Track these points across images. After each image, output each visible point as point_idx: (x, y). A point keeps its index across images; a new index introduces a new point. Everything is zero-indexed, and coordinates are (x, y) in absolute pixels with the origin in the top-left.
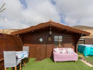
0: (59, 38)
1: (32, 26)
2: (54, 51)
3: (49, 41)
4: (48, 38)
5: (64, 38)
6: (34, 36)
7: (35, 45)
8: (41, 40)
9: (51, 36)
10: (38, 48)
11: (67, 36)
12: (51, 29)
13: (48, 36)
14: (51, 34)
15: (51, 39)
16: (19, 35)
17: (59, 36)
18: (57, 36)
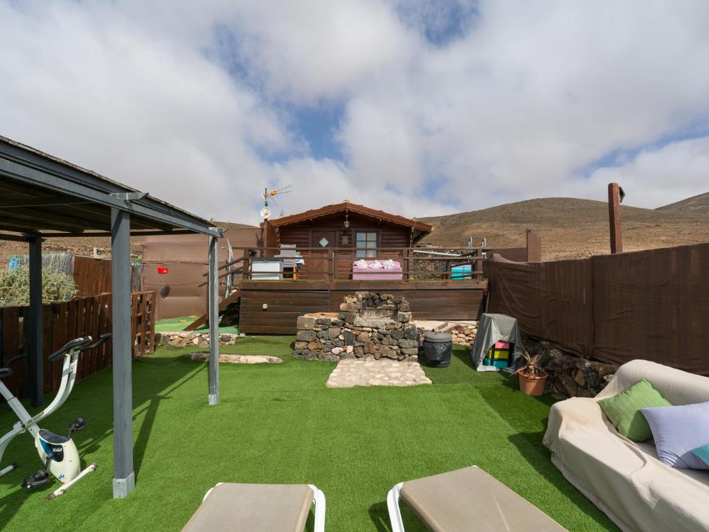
0: (367, 239)
1: (310, 209)
2: (355, 265)
3: (345, 246)
4: (341, 239)
5: (380, 238)
6: (307, 233)
8: (324, 242)
9: (349, 233)
11: (387, 233)
12: (347, 216)
13: (342, 233)
14: (347, 226)
15: (349, 239)
16: (280, 228)
17: (369, 234)
18: (364, 235)
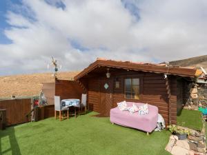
0: (133, 83)
3: (117, 89)
4: (115, 84)
5: (142, 82)
7: (98, 94)
9: (120, 79)
10: (102, 99)
13: (115, 79)
15: (120, 84)
17: (133, 80)
